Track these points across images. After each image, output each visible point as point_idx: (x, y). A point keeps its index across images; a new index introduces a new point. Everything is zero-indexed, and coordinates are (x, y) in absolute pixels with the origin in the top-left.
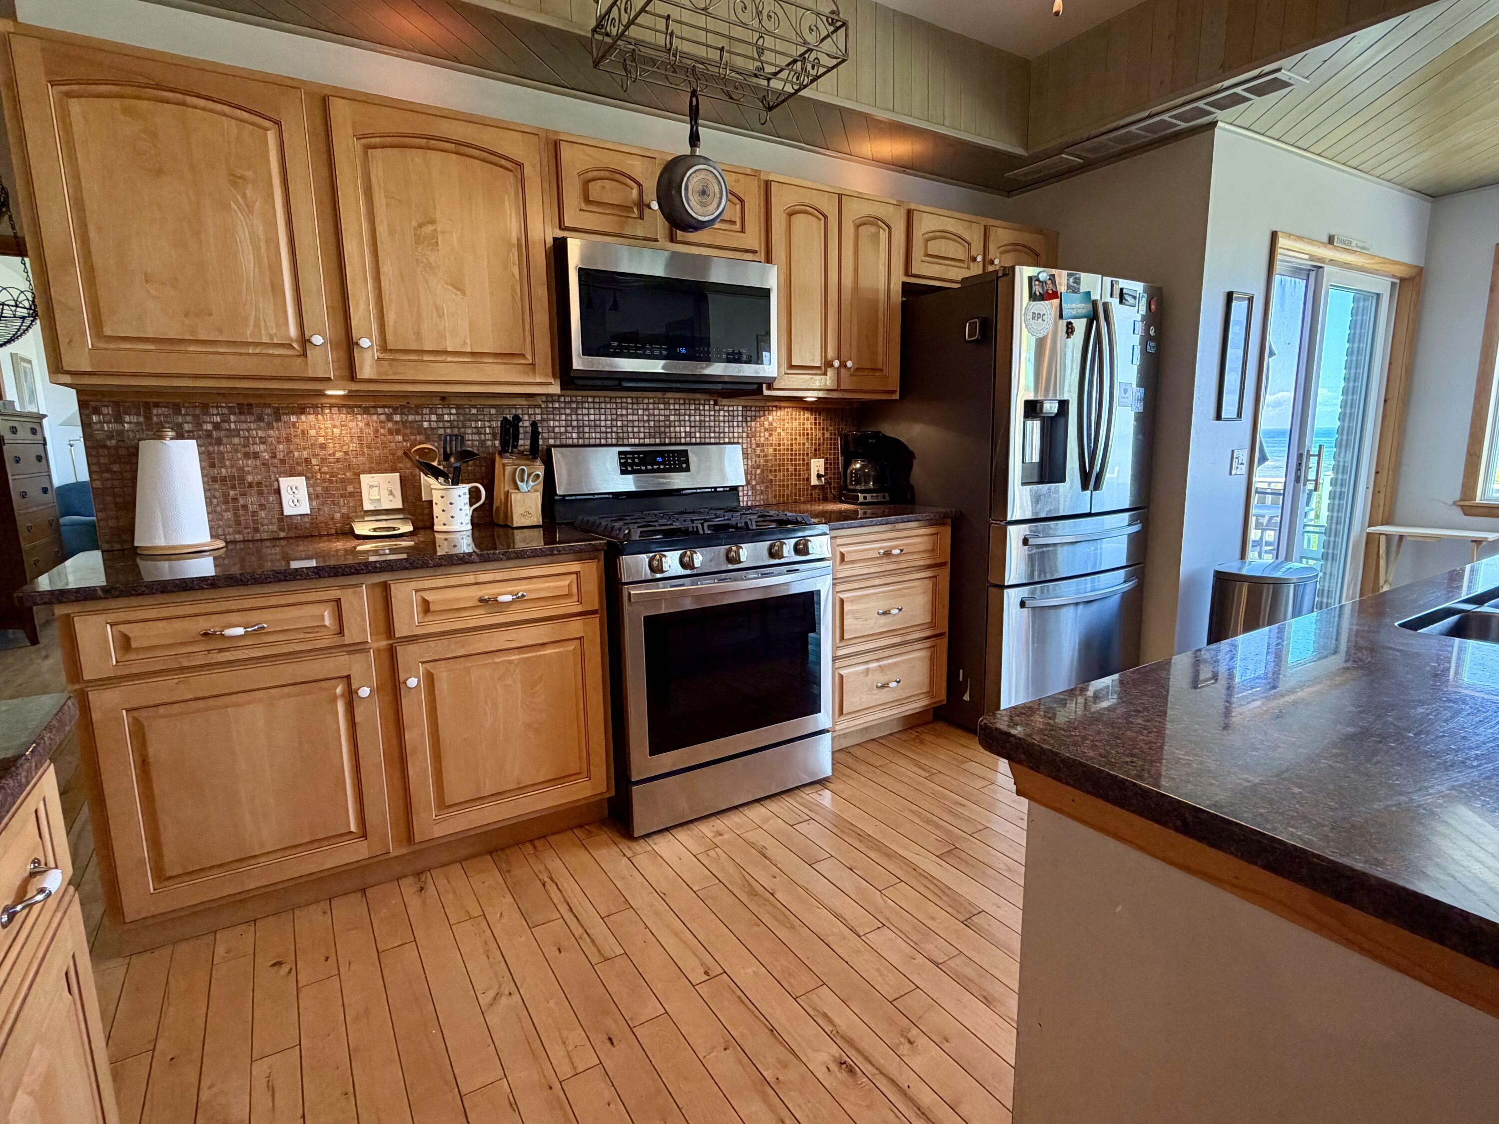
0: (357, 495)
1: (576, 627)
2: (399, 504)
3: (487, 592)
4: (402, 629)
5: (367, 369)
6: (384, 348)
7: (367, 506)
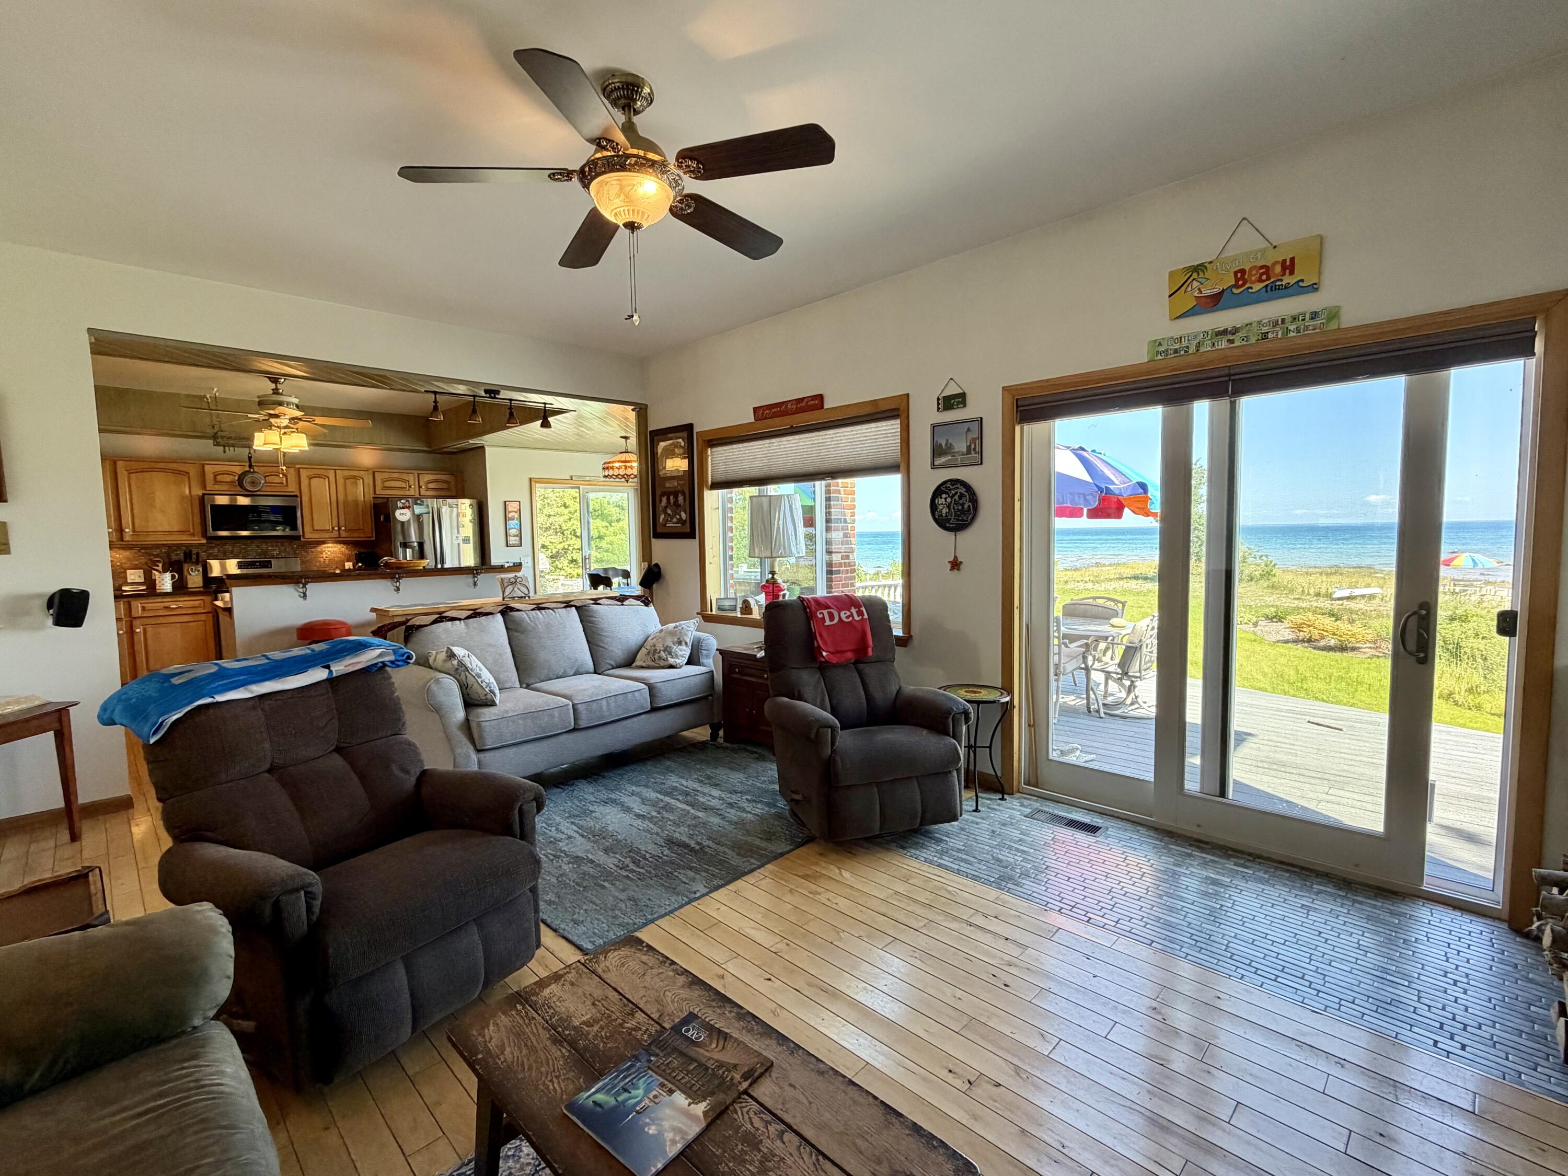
0: (126, 578)
1: (203, 617)
2: (142, 580)
3: (167, 604)
4: (134, 614)
5: (127, 538)
6: (134, 531)
7: (129, 581)
